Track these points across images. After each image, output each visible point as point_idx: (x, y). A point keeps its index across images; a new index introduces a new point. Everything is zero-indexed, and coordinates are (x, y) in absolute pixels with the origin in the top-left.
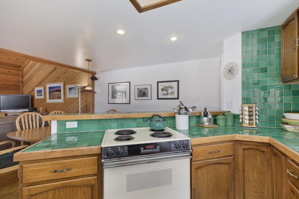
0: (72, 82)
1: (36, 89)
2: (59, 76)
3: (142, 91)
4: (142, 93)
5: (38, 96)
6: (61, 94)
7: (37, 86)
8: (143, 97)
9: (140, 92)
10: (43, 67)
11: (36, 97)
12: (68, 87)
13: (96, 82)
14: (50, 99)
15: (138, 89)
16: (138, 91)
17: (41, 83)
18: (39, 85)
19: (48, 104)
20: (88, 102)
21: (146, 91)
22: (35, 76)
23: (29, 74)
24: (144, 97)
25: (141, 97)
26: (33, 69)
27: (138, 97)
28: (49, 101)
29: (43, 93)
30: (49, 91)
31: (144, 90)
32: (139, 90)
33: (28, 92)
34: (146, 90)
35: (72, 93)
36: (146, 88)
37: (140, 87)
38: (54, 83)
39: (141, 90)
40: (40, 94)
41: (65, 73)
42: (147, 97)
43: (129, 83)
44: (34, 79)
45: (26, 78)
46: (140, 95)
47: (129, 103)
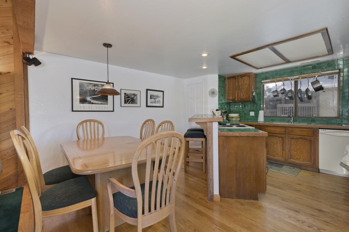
3: (129, 97)
4: (130, 99)
8: (131, 103)
15: (125, 94)
16: (125, 96)
21: (135, 97)
24: (133, 103)
25: (129, 103)
27: (125, 103)
31: (133, 96)
32: (127, 95)
34: (135, 96)
36: (134, 94)
37: (128, 92)
39: (129, 95)
42: (136, 104)
43: (113, 84)
46: (128, 101)
47: (112, 110)
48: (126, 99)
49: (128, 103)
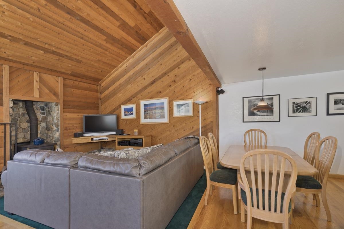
0: (181, 97)
1: (123, 107)
2: (160, 90)
3: (299, 106)
5: (125, 115)
6: (164, 112)
7: (124, 103)
9: (296, 107)
10: (134, 80)
11: (123, 117)
12: (176, 103)
13: (220, 96)
14: (145, 118)
15: (294, 103)
16: (293, 106)
17: (131, 99)
18: (127, 102)
19: (143, 124)
20: (209, 121)
21: (308, 105)
22: (122, 92)
23: (111, 89)
24: (304, 112)
25: (300, 112)
26: (118, 83)
27: (294, 112)
28: (143, 121)
29: (134, 112)
30: (144, 109)
31: (304, 105)
32: (296, 105)
33: (108, 112)
34: (308, 103)
35: (182, 111)
36: (306, 102)
37: (297, 101)
38: (153, 99)
39: (299, 104)
40: (129, 113)
41: (170, 86)
42: (310, 112)
43: (278, 96)
44: (120, 95)
45: (105, 94)
46: (297, 110)
47: (278, 121)
48: (295, 109)
49: (297, 112)
